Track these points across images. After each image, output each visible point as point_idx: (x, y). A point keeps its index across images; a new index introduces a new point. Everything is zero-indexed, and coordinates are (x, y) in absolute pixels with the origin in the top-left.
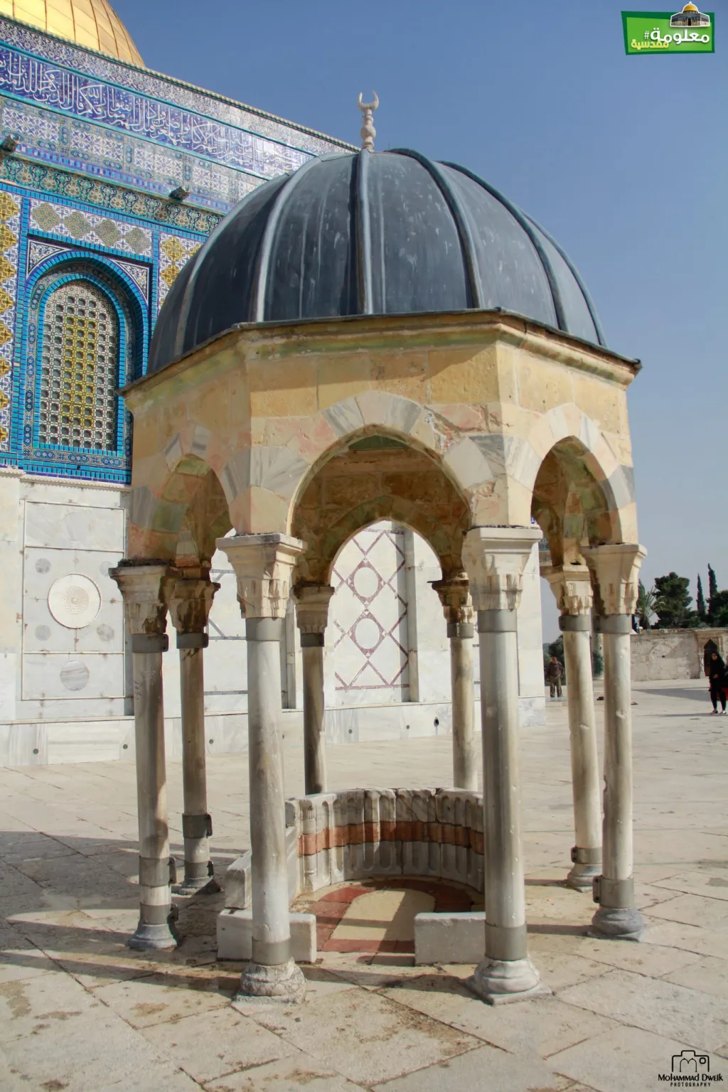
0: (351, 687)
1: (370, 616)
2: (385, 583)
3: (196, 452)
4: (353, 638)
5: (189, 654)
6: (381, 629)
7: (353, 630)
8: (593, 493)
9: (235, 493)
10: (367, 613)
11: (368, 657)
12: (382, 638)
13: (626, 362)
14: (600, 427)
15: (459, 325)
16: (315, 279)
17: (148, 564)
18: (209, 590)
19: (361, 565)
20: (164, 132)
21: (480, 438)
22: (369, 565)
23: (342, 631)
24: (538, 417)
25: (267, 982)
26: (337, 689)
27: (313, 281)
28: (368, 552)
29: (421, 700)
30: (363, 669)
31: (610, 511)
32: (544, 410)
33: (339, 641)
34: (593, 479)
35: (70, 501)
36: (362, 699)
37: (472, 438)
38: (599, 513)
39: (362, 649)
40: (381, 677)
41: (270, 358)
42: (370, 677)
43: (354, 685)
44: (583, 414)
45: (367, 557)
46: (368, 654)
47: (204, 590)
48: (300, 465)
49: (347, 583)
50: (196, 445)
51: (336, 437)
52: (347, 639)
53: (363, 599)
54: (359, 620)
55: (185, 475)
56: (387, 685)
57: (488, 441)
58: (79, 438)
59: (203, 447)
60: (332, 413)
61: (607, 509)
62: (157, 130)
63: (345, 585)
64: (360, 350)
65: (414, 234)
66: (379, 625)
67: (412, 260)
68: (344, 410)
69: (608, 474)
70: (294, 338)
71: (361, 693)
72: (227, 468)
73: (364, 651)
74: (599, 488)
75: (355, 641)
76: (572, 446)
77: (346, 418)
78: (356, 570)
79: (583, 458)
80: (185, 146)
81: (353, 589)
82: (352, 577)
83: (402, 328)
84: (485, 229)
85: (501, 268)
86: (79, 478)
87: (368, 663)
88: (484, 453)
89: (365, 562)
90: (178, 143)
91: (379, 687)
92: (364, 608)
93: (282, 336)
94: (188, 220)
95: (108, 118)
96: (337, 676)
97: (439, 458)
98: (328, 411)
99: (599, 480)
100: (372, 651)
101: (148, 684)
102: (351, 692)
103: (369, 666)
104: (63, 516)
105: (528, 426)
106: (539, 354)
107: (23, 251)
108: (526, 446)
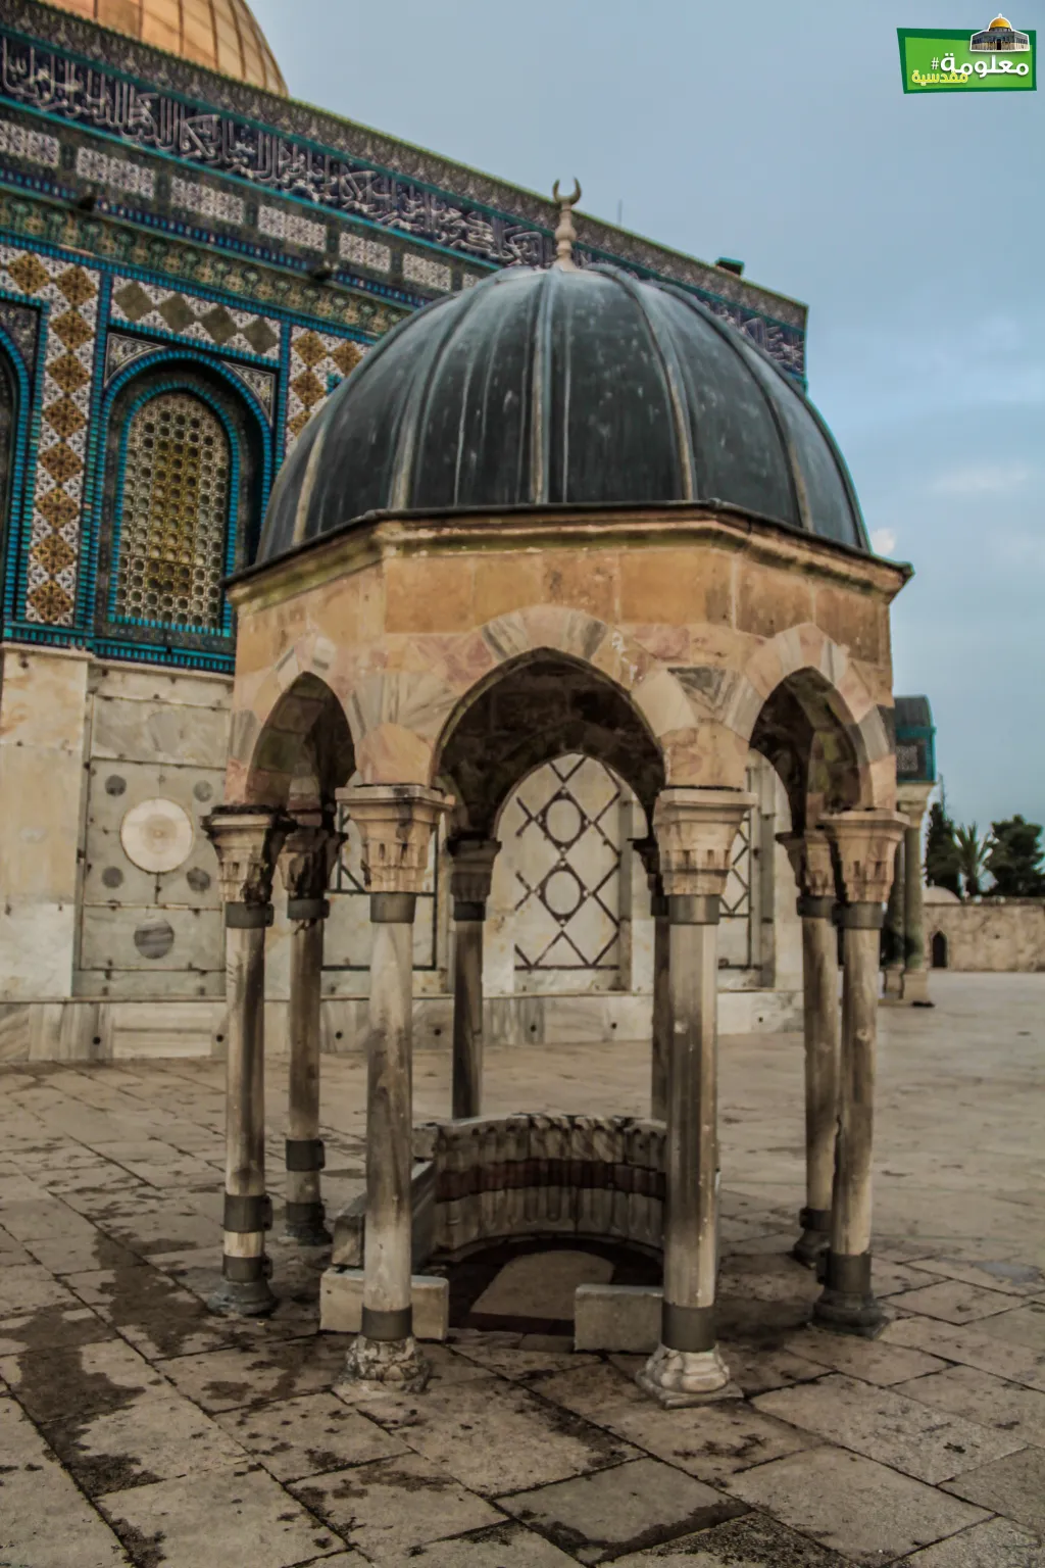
0: (537, 966)
1: (568, 868)
2: (590, 823)
3: (317, 672)
4: (542, 898)
5: (303, 927)
6: (582, 887)
7: (543, 886)
8: (838, 742)
9: (363, 729)
10: (563, 864)
11: (562, 926)
12: (582, 899)
13: (890, 566)
14: (851, 655)
15: (660, 520)
16: (477, 452)
17: (251, 813)
18: (333, 843)
19: (557, 797)
20: (301, 183)
21: (681, 670)
22: (569, 797)
23: (528, 888)
24: (761, 642)
25: (378, 1362)
26: (517, 968)
27: (474, 456)
28: (567, 778)
29: (634, 988)
30: (555, 942)
31: (860, 766)
32: (770, 633)
33: (521, 902)
34: (837, 723)
35: (156, 697)
36: (552, 984)
37: (672, 671)
38: (845, 767)
39: (554, 914)
40: (579, 954)
41: (415, 555)
42: (563, 953)
43: (541, 963)
44: (826, 638)
45: (567, 785)
46: (563, 922)
47: (325, 842)
48: (446, 698)
49: (537, 821)
50: (317, 663)
51: (496, 662)
52: (534, 899)
53: (558, 844)
54: (552, 873)
55: (303, 699)
56: (587, 966)
57: (692, 676)
58: (171, 610)
59: (325, 666)
60: (492, 632)
61: (855, 762)
62: (292, 181)
63: (534, 822)
64: (531, 550)
65: (609, 395)
66: (580, 882)
67: (605, 431)
68: (507, 629)
69: (858, 718)
70: (446, 532)
71: (550, 976)
72: (355, 697)
73: (557, 917)
74: (846, 735)
75: (545, 903)
76: (811, 680)
77: (510, 640)
78: (550, 803)
79: (826, 695)
80: (330, 204)
81: (545, 830)
82: (544, 813)
83: (587, 523)
84: (706, 389)
85: (723, 443)
86: (169, 665)
87: (562, 934)
88: (687, 691)
89: (564, 792)
90: (322, 201)
91: (576, 968)
92: (559, 857)
93: (430, 528)
94: (331, 309)
95: (223, 162)
96: (518, 950)
97: (628, 693)
98: (486, 630)
99: (846, 723)
100: (568, 917)
101: (245, 968)
102: (537, 974)
103: (562, 940)
104: (145, 717)
105: (748, 655)
106: (768, 558)
107: (101, 348)
108: (743, 682)
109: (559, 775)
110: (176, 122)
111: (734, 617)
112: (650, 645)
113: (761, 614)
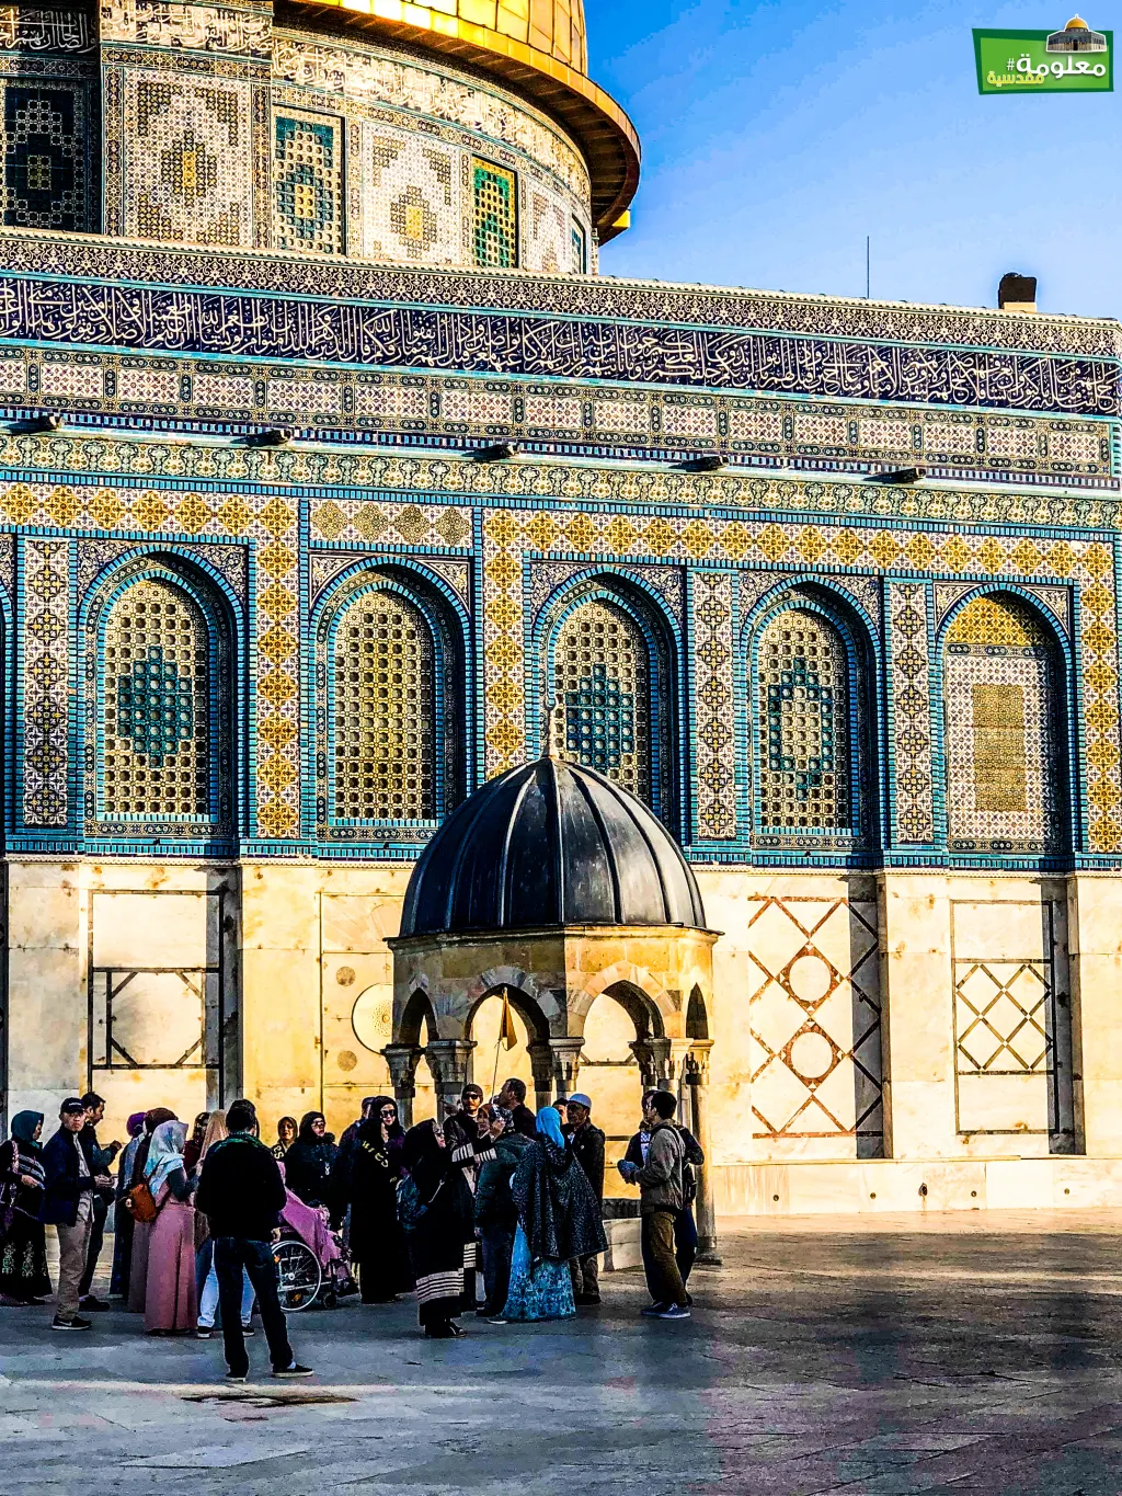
0: (783, 1133)
1: (816, 1028)
2: (842, 978)
4: (788, 1062)
6: (835, 1048)
7: (787, 1049)
10: (811, 1024)
11: (813, 1090)
12: (836, 1061)
14: (650, 970)
19: (802, 953)
20: (482, 356)
21: (555, 991)
22: (816, 953)
23: (770, 1051)
24: (594, 974)
27: (476, 902)
28: (813, 933)
29: (896, 1154)
30: (803, 1108)
32: (599, 970)
33: (764, 1066)
35: (378, 890)
36: (803, 1151)
37: (551, 992)
39: (802, 1078)
40: (834, 1120)
41: (453, 947)
42: (814, 1119)
43: (789, 1130)
44: (632, 966)
45: (812, 940)
46: (813, 1086)
48: (467, 1004)
49: (778, 980)
50: (423, 984)
51: (486, 989)
52: (777, 1063)
53: (804, 1004)
54: (798, 1034)
56: (843, 1132)
58: (386, 806)
59: (425, 987)
60: (484, 977)
62: (473, 356)
63: (774, 982)
64: (497, 944)
65: (530, 872)
66: (832, 1043)
67: (527, 890)
68: (489, 976)
70: (464, 937)
71: (800, 1143)
73: (806, 1081)
75: (791, 1067)
77: (490, 981)
78: (794, 960)
80: (513, 369)
81: (788, 989)
82: (787, 971)
83: (516, 933)
86: (388, 860)
87: (813, 1098)
89: (809, 948)
91: (830, 1135)
92: (807, 1017)
93: (459, 935)
94: (522, 483)
95: (404, 356)
96: (758, 1117)
100: (819, 1080)
102: (783, 1142)
103: (813, 1103)
104: (369, 911)
105: (586, 981)
106: (595, 938)
107: (304, 571)
108: (583, 992)
109: (803, 930)
110: (356, 328)
111: (578, 967)
112: (543, 982)
113: (594, 962)
